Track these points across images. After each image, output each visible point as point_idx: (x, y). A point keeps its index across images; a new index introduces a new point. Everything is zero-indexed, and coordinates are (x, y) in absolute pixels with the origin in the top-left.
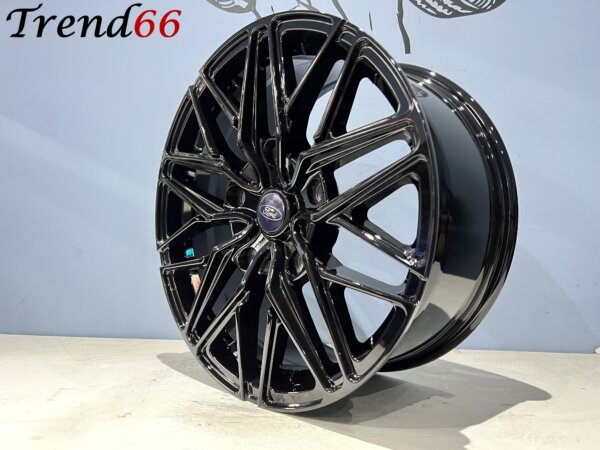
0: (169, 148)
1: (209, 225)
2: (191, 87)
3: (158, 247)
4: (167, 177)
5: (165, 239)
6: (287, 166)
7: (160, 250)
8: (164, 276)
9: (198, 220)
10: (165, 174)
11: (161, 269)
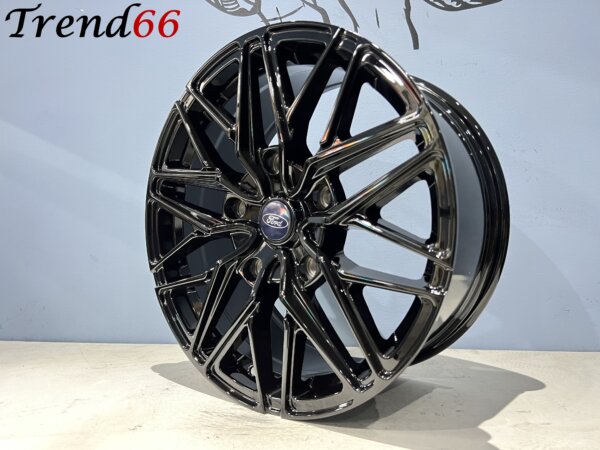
0: (156, 164)
1: (208, 239)
2: (177, 102)
3: (152, 267)
4: (156, 195)
5: (159, 258)
6: (290, 173)
7: (154, 271)
8: (161, 298)
9: (196, 235)
10: (154, 191)
11: (157, 290)
